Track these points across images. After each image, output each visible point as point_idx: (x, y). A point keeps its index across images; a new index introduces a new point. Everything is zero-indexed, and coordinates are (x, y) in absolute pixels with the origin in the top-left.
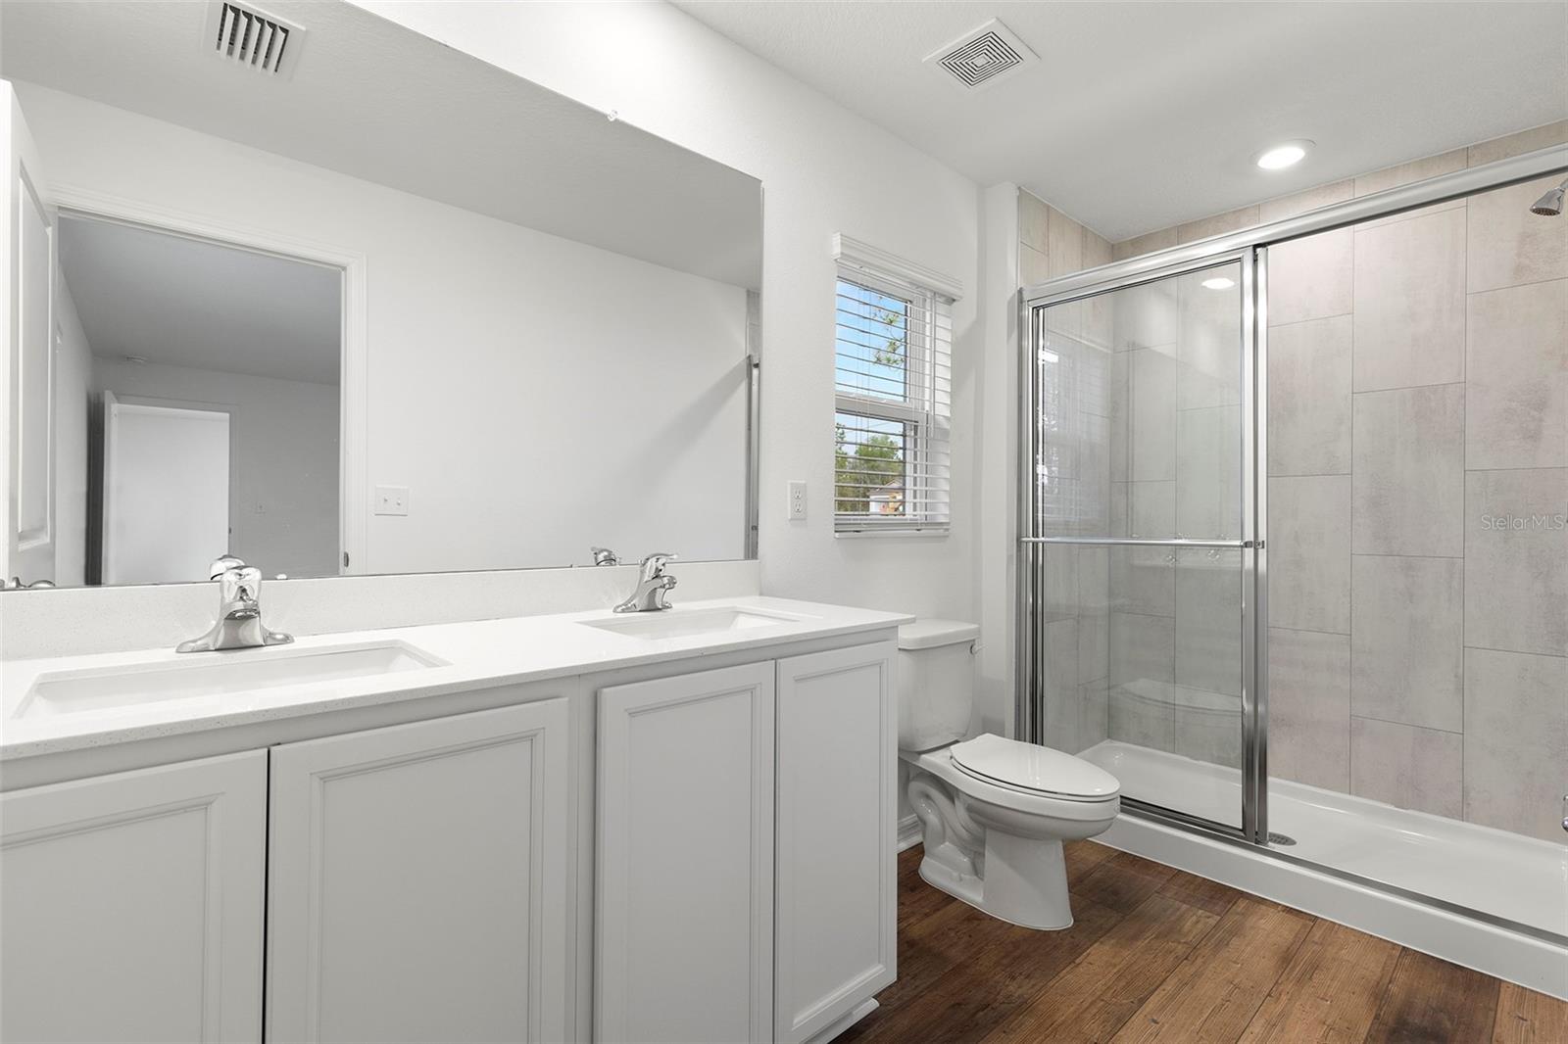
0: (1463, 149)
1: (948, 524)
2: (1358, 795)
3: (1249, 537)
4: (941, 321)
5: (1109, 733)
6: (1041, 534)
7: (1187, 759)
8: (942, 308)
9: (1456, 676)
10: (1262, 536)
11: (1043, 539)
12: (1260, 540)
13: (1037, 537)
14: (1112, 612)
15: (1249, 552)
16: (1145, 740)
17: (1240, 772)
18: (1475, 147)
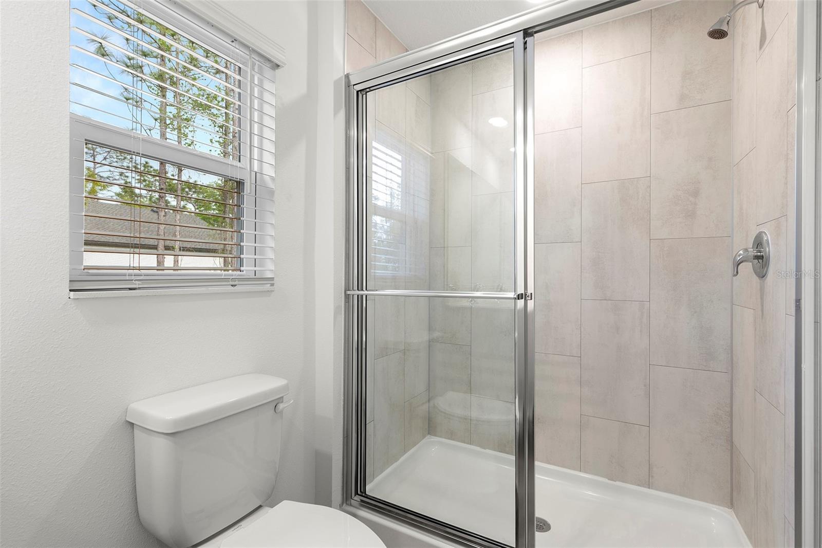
0: (648, 11)
1: (272, 279)
2: (585, 472)
3: (521, 290)
4: (267, 85)
5: (429, 430)
6: (364, 289)
7: (478, 449)
8: (268, 72)
9: (645, 386)
10: (531, 290)
11: (366, 292)
12: (529, 292)
13: (362, 290)
14: (431, 342)
15: (521, 303)
16: (451, 435)
17: (513, 458)
18: (656, 10)
